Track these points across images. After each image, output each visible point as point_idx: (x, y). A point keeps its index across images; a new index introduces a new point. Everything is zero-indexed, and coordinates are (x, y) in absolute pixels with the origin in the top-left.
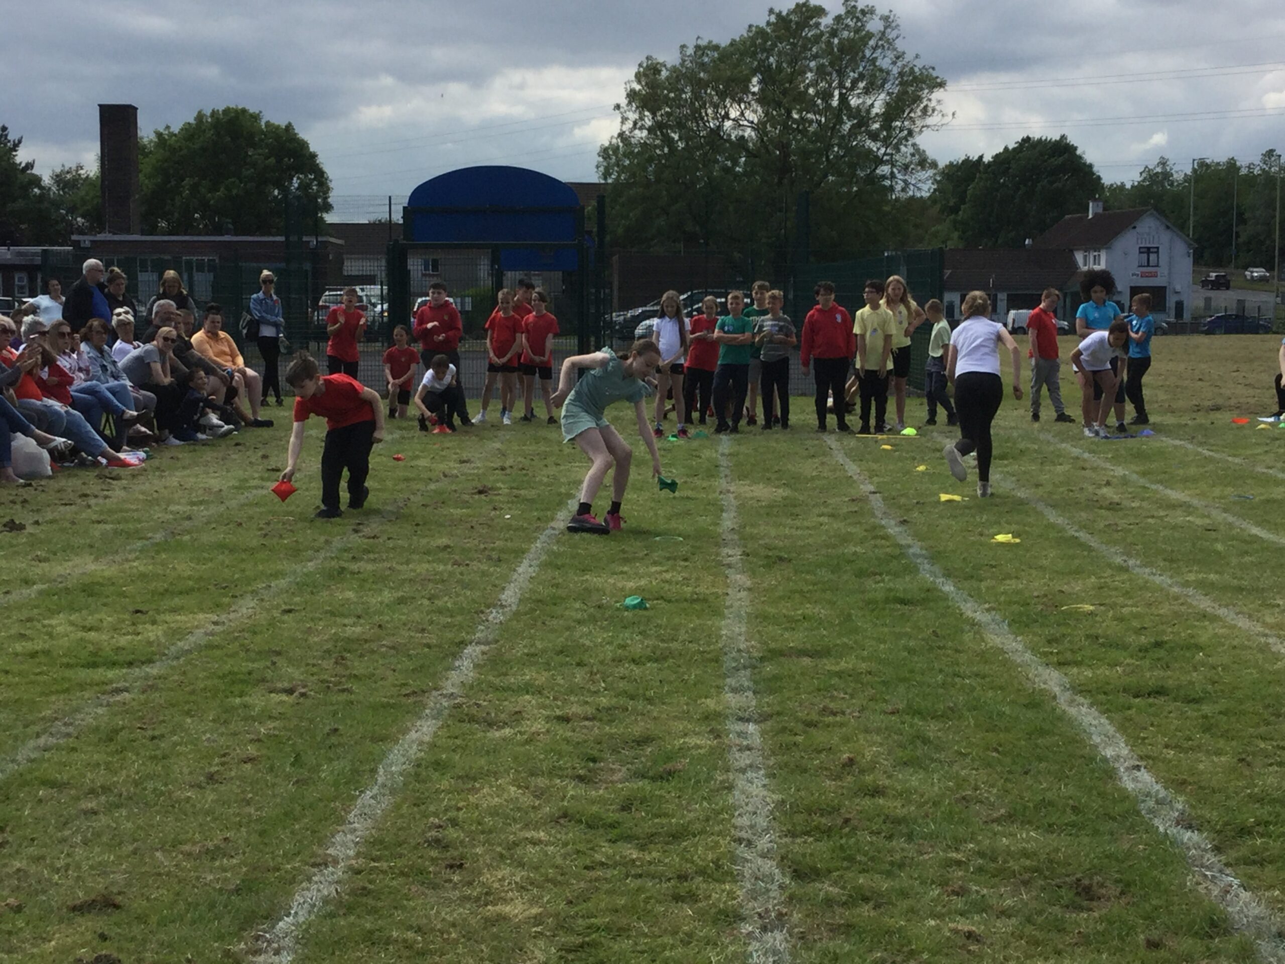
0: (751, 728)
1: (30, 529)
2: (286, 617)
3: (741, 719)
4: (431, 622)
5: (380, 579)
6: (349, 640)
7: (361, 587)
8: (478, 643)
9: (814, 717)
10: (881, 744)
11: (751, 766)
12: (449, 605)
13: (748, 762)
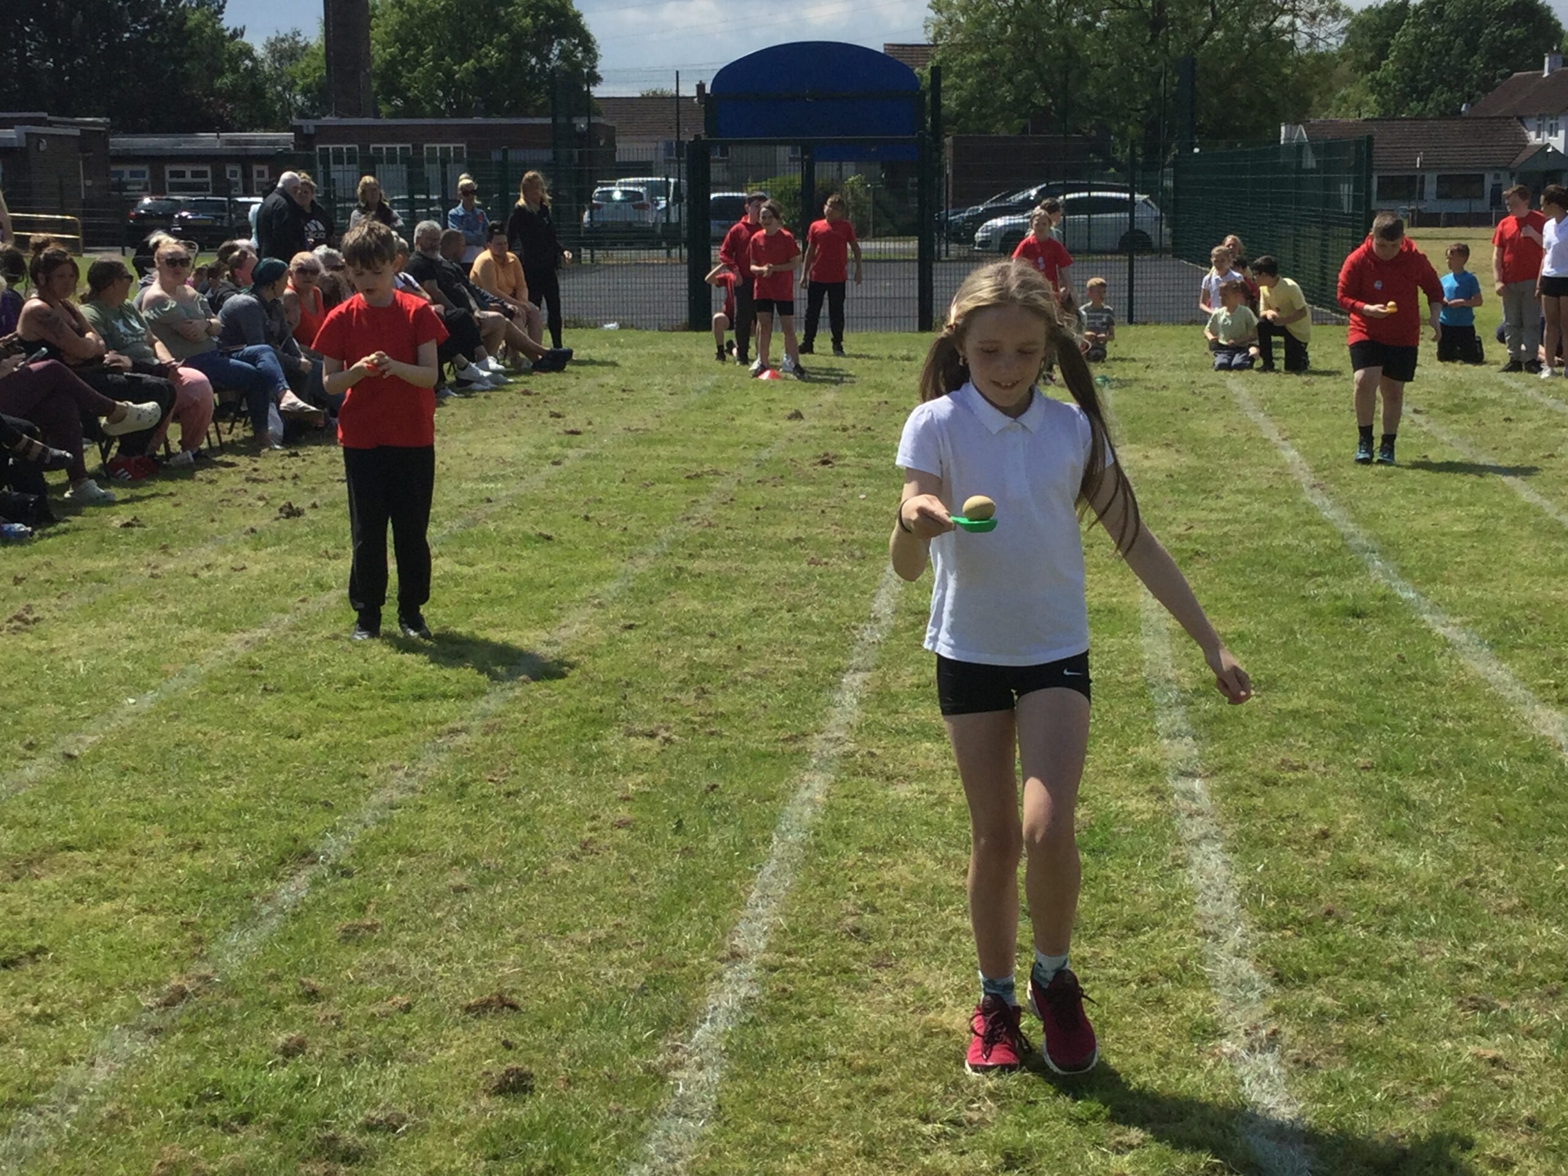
0: (1197, 785)
1: (310, 515)
2: (626, 635)
3: (1183, 774)
4: (798, 643)
5: (727, 583)
6: (704, 665)
7: (707, 594)
8: (857, 670)
9: (1270, 772)
10: (1357, 809)
11: (1205, 837)
12: (814, 619)
13: (1201, 832)
